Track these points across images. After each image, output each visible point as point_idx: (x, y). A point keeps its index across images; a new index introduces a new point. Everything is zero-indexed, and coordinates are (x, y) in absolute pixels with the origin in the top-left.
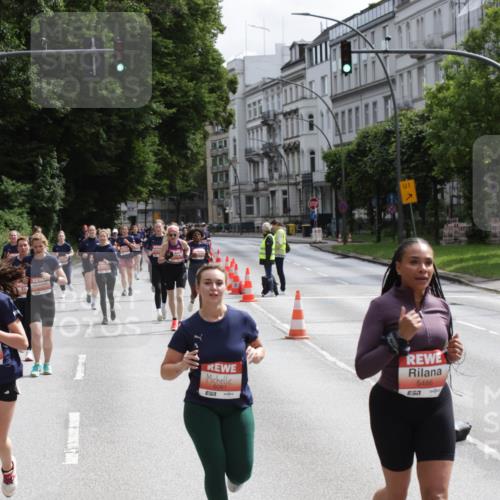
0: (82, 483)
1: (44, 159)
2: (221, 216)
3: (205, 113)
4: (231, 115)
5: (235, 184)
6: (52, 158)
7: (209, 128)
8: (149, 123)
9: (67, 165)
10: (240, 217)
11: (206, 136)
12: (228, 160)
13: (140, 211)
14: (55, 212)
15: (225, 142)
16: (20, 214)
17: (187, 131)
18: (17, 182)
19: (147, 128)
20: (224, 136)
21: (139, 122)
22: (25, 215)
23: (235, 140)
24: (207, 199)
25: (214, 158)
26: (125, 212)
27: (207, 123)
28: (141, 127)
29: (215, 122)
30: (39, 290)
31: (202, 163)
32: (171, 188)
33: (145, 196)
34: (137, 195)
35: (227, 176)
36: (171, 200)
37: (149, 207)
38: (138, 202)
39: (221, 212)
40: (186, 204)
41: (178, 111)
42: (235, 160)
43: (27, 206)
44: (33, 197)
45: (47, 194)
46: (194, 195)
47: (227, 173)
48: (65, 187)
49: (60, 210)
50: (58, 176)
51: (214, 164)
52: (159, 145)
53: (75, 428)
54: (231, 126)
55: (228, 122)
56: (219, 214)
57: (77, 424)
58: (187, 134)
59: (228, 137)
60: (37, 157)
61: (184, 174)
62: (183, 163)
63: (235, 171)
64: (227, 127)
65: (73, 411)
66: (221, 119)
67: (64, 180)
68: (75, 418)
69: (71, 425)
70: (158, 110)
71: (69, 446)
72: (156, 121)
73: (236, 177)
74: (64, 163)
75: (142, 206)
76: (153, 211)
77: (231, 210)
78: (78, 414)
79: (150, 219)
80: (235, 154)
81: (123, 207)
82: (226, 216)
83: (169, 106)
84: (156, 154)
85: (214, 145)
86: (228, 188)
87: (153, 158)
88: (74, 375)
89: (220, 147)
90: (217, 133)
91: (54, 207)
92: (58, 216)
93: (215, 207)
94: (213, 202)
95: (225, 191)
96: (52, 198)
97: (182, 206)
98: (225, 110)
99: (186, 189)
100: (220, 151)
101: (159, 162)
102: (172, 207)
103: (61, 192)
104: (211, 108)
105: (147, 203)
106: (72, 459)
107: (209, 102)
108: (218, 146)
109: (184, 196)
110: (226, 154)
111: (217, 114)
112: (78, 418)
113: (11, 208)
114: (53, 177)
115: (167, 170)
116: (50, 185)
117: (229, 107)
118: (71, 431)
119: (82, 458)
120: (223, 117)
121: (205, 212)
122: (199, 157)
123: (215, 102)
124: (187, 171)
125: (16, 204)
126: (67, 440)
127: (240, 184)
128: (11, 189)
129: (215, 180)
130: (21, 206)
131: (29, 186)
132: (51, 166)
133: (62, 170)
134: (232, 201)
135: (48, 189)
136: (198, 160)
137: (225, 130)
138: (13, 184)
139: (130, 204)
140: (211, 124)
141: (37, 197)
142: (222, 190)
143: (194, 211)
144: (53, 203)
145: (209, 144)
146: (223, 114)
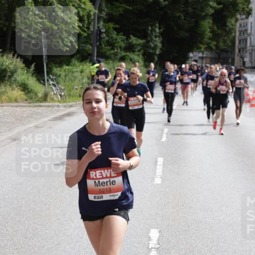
0: (162, 193)
1: (152, 28)
2: (242, 62)
3: (238, 8)
4: (251, 10)
5: (250, 46)
6: (156, 27)
7: (238, 16)
8: (208, 12)
9: (164, 31)
10: (252, 64)
11: (237, 20)
12: (247, 34)
13: (200, 58)
14: (156, 55)
15: (247, 24)
16: (138, 55)
17: (227, 17)
18: (138, 38)
19: (207, 15)
20: (246, 20)
21: (202, 11)
22: (141, 56)
23: (251, 23)
24: (235, 53)
25: (240, 32)
26: (192, 57)
27: (238, 14)
28: (204, 14)
29: (242, 13)
30: (134, 105)
31: (233, 34)
32: (217, 46)
33: (203, 49)
34: (199, 48)
35: (246, 42)
36: (216, 52)
37: (205, 55)
38: (199, 52)
39: (242, 60)
40: (224, 55)
41: (223, 6)
42: (251, 34)
43: (142, 51)
44: (145, 47)
45: (152, 45)
46: (228, 51)
47: (246, 40)
48: (162, 42)
49: (159, 54)
50: (159, 37)
51: (240, 35)
52: (212, 24)
53: (160, 165)
54: (250, 16)
55: (249, 13)
56: (240, 61)
57: (162, 164)
58: (227, 19)
59: (248, 22)
60: (148, 26)
61: (224, 40)
62: (224, 33)
63: (251, 39)
64: (248, 16)
65: (159, 157)
66: (245, 12)
67: (161, 39)
68: (160, 160)
69: (158, 164)
70: (213, 5)
71: (157, 174)
72: (211, 11)
73: (251, 43)
74: (162, 30)
75: (201, 55)
76: (206, 57)
77: (247, 60)
78: (162, 158)
79: (204, 61)
80: (251, 30)
81: (191, 55)
82: (244, 63)
83: (219, 4)
84: (210, 28)
85: (240, 25)
86: (246, 48)
87: (209, 30)
88: (161, 139)
89: (244, 26)
90: (242, 19)
91: (155, 53)
92: (158, 57)
93: (239, 58)
94: (238, 55)
95: (245, 49)
96: (155, 48)
97: (222, 56)
98: (248, 7)
99: (224, 47)
100: (244, 29)
101: (211, 32)
102: (217, 56)
103: (160, 45)
104: (241, 6)
105: (203, 53)
106: (158, 181)
107: (240, 3)
108: (242, 25)
109: (223, 50)
110: (246, 30)
111: (243, 9)
112: (162, 161)
113: (134, 52)
114: (156, 37)
115: (215, 36)
116: (155, 41)
117: (250, 6)
118: (158, 167)
119: (163, 181)
120: (246, 11)
121: (233, 60)
122: (232, 31)
123: (243, 3)
124: (226, 38)
125: (136, 50)
126: (156, 171)
127: (252, 46)
128: (134, 42)
129: (240, 43)
130: (139, 51)
131: (144, 41)
132: (155, 31)
133: (161, 33)
134: (248, 55)
135: (153, 43)
136: (232, 33)
137: (247, 18)
138: (136, 40)
139: (195, 53)
140: (240, 14)
141: (148, 47)
142: (243, 49)
143: (228, 59)
144: (156, 50)
145: (238, 24)
146: (247, 9)
